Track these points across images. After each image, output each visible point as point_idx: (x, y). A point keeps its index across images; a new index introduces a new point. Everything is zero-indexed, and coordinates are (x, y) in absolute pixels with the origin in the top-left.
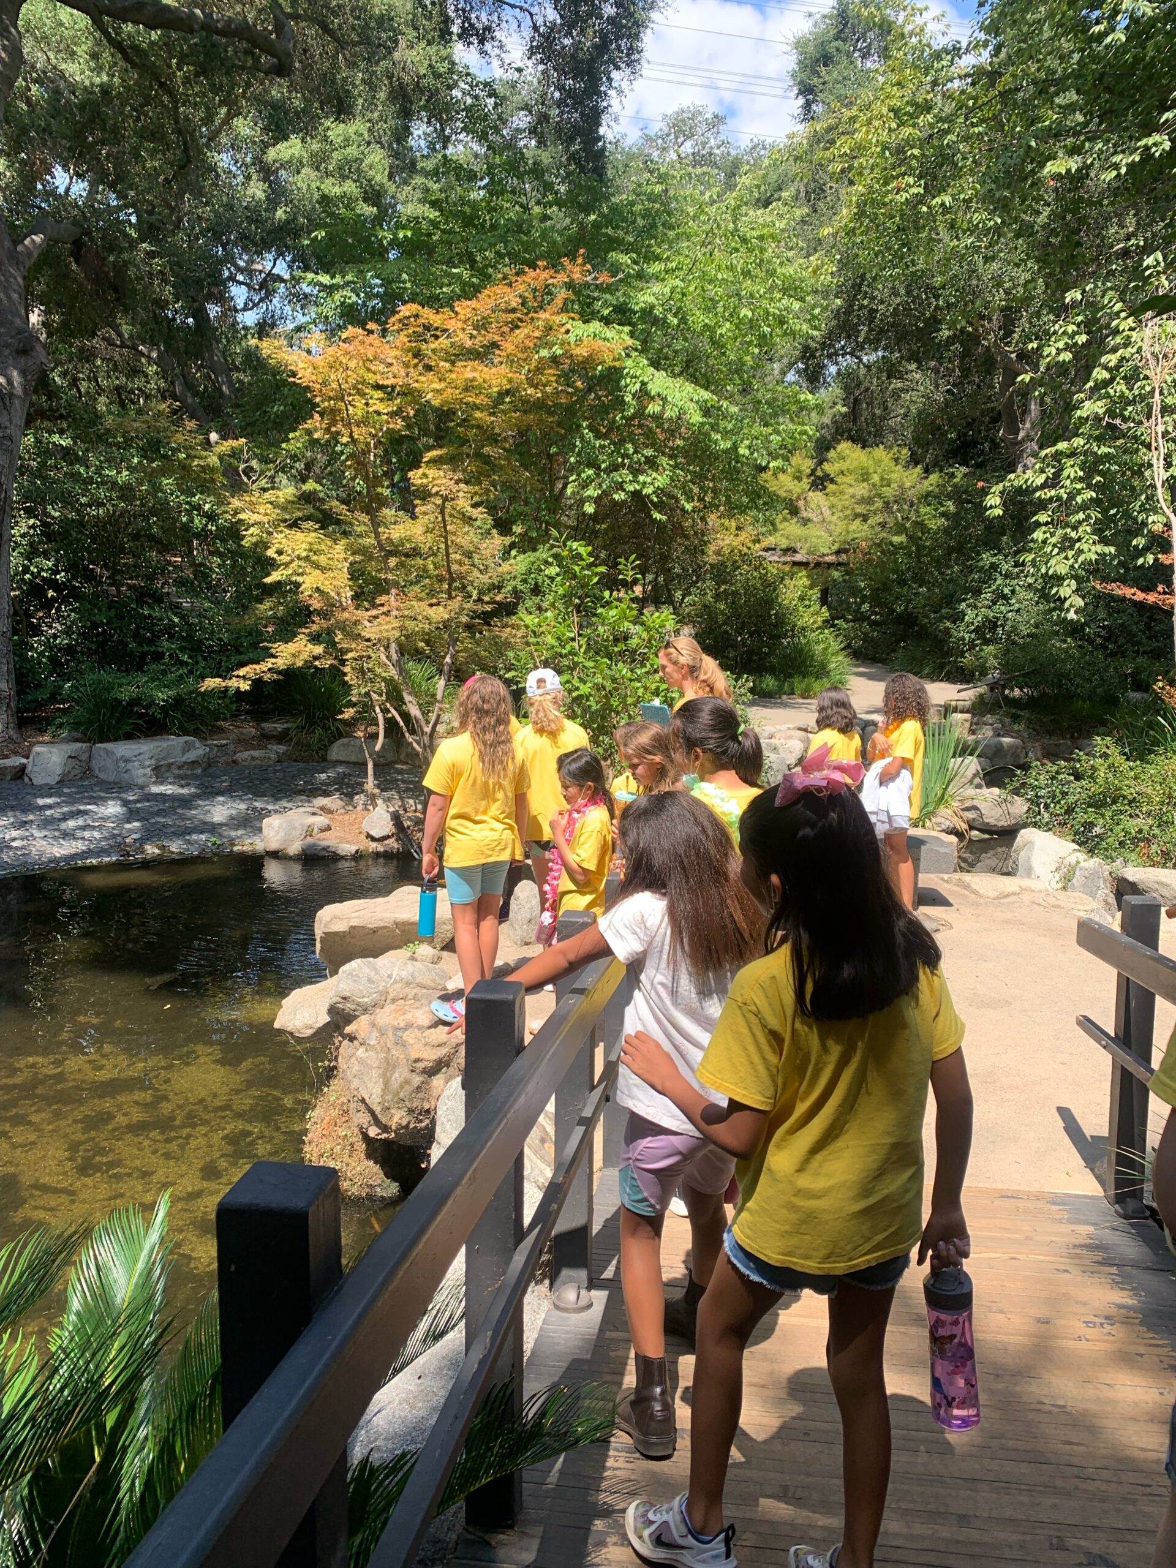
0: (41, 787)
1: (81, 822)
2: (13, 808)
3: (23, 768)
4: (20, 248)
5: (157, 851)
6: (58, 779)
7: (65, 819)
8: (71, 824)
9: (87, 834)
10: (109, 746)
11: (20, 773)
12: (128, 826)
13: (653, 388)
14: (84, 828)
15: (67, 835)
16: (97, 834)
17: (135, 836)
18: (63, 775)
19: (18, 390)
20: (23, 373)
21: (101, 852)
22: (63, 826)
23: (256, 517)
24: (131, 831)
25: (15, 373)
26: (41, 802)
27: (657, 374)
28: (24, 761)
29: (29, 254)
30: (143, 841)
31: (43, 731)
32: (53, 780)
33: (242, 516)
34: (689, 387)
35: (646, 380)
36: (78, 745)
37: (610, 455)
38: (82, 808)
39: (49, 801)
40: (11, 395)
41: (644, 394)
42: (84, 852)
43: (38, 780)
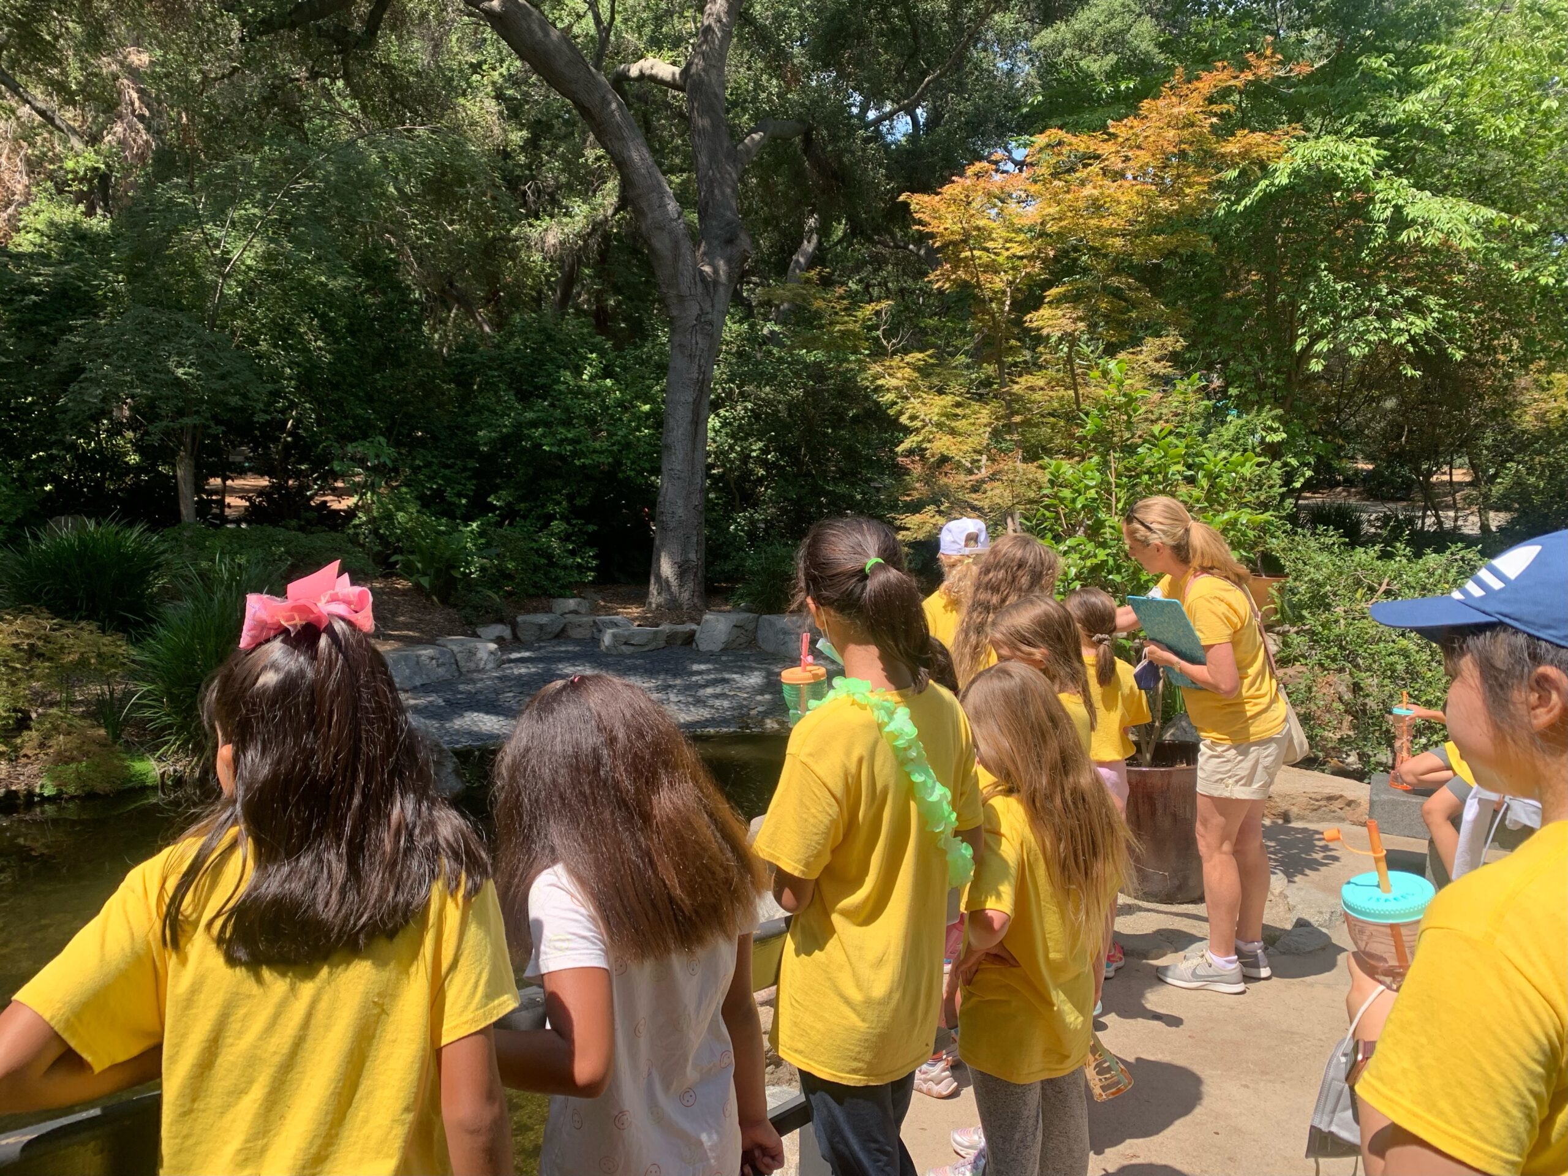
0: (705, 653)
1: (718, 690)
2: (667, 672)
3: (692, 634)
4: (740, 147)
5: (776, 726)
6: (721, 646)
7: (705, 686)
8: (709, 691)
9: (717, 703)
10: (773, 618)
11: (689, 639)
12: (759, 698)
13: (1410, 212)
14: (716, 696)
15: (699, 702)
16: (726, 704)
17: (760, 709)
18: (727, 643)
19: (723, 277)
20: (729, 261)
21: (725, 722)
22: (701, 692)
23: (894, 382)
24: (760, 703)
25: (722, 263)
26: (695, 667)
27: (1419, 194)
28: (694, 627)
29: (748, 151)
30: (766, 714)
31: (726, 601)
32: (716, 647)
33: (879, 382)
34: (1464, 207)
35: (1401, 202)
36: (747, 615)
37: (1355, 300)
38: (727, 676)
39: (703, 667)
40: (716, 283)
41: (1399, 221)
42: (707, 720)
43: (703, 647)
